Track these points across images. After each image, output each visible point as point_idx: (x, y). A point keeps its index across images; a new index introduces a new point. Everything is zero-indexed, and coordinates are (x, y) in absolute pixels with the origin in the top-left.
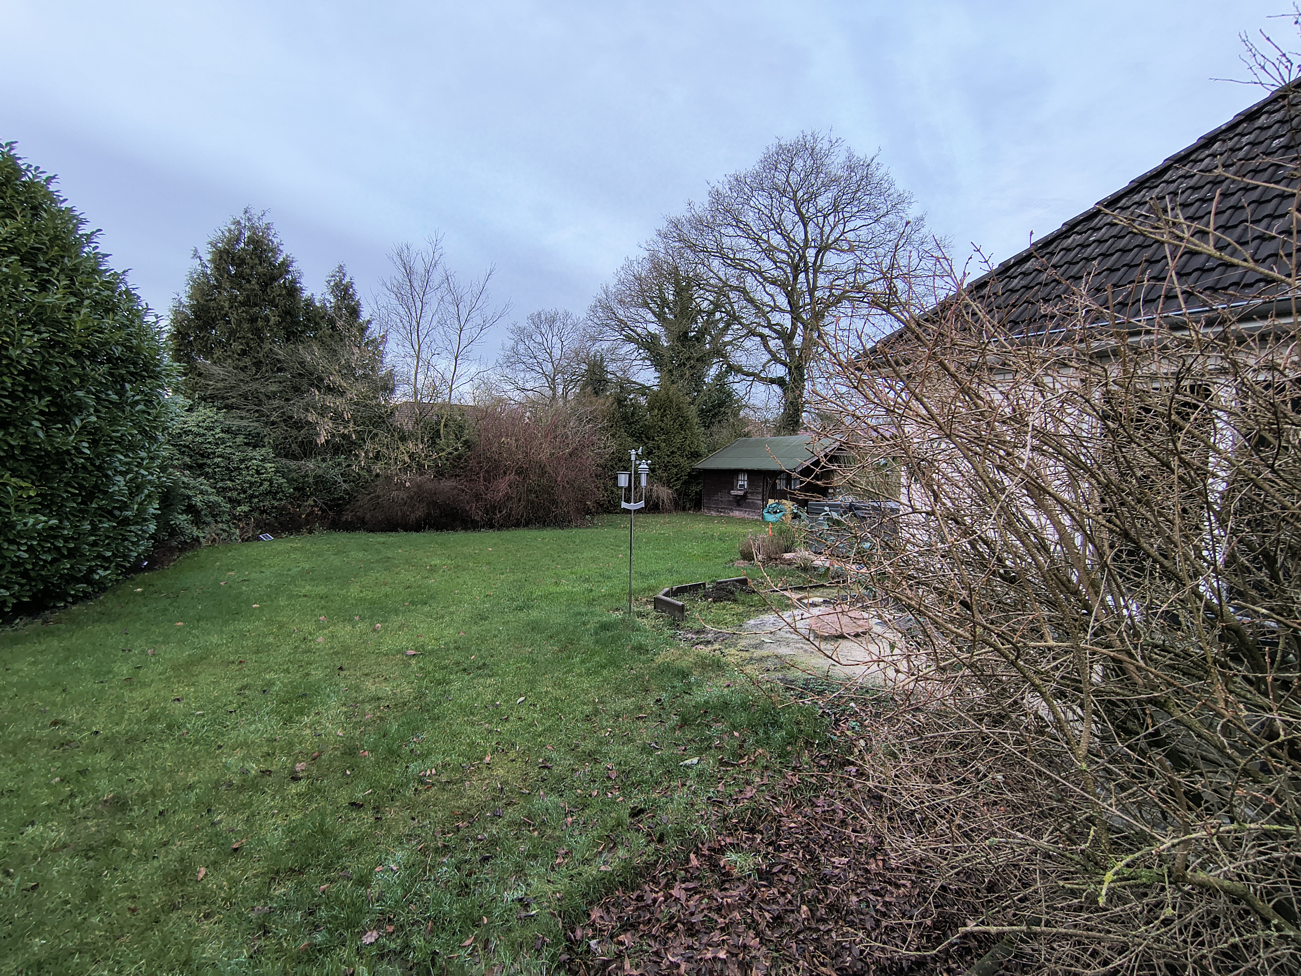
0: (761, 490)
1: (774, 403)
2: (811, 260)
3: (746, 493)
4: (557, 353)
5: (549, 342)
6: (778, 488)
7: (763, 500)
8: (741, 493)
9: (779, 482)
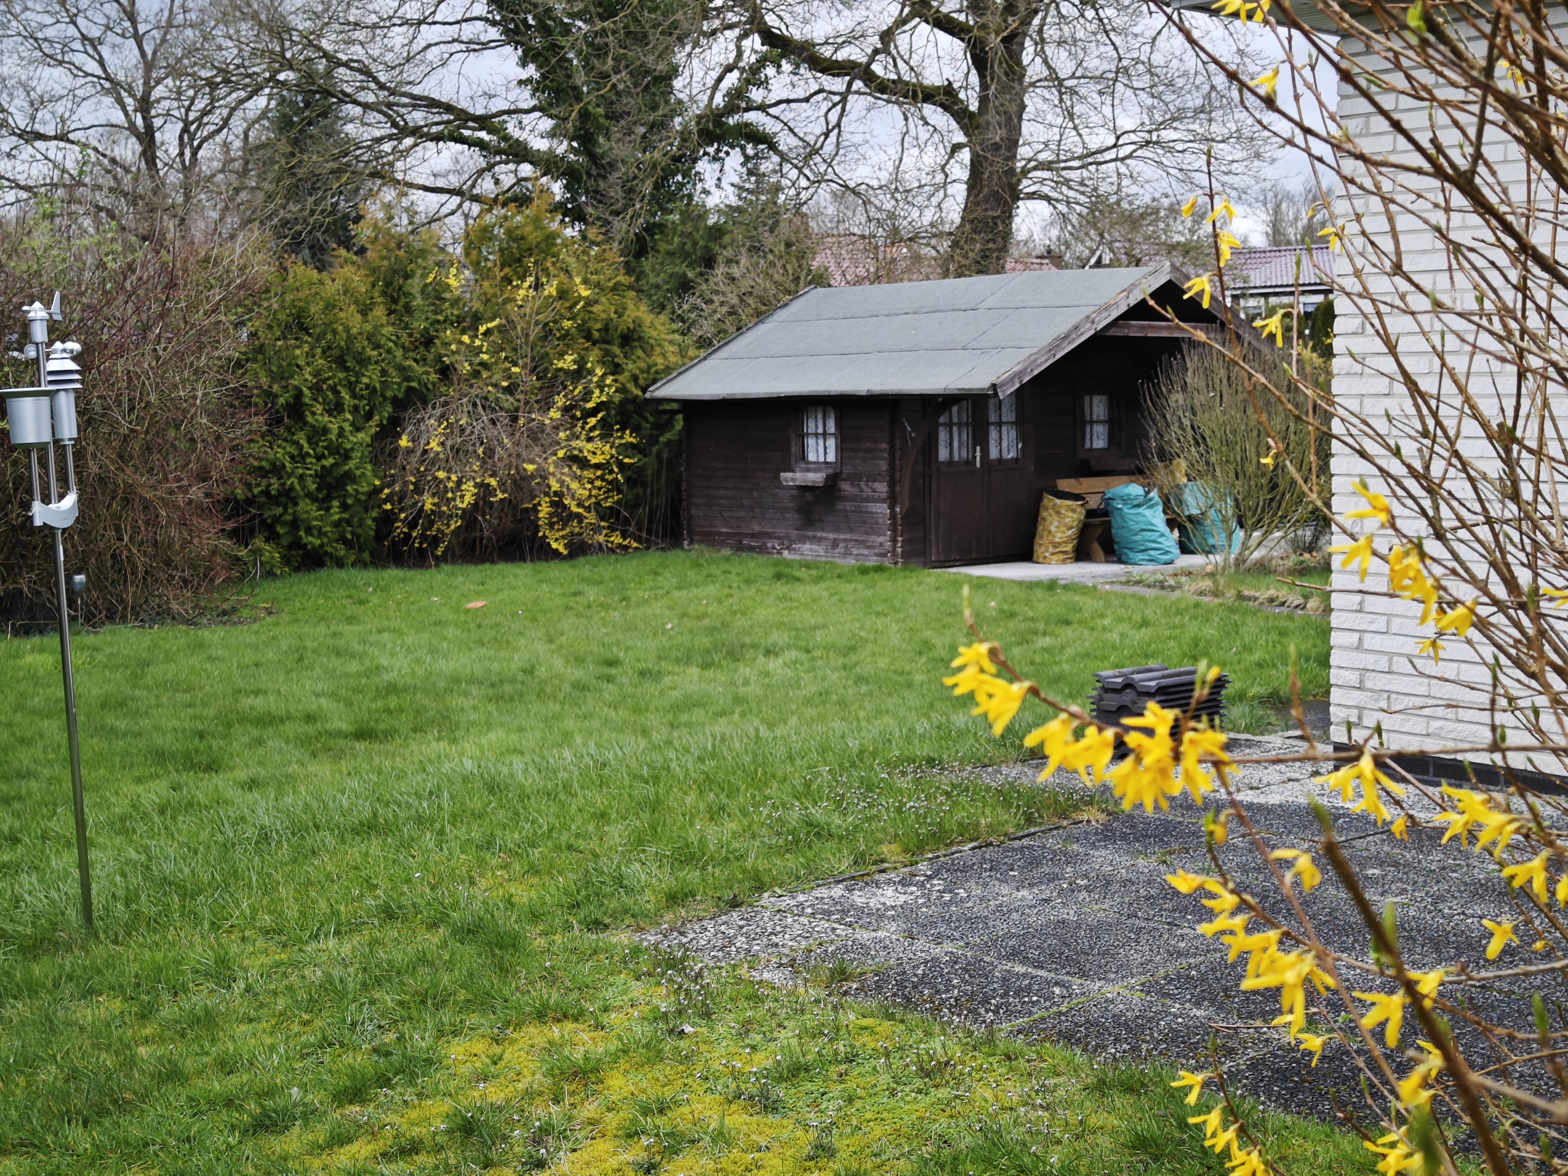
3: (831, 485)
6: (943, 454)
7: (892, 500)
8: (816, 478)
9: (943, 435)
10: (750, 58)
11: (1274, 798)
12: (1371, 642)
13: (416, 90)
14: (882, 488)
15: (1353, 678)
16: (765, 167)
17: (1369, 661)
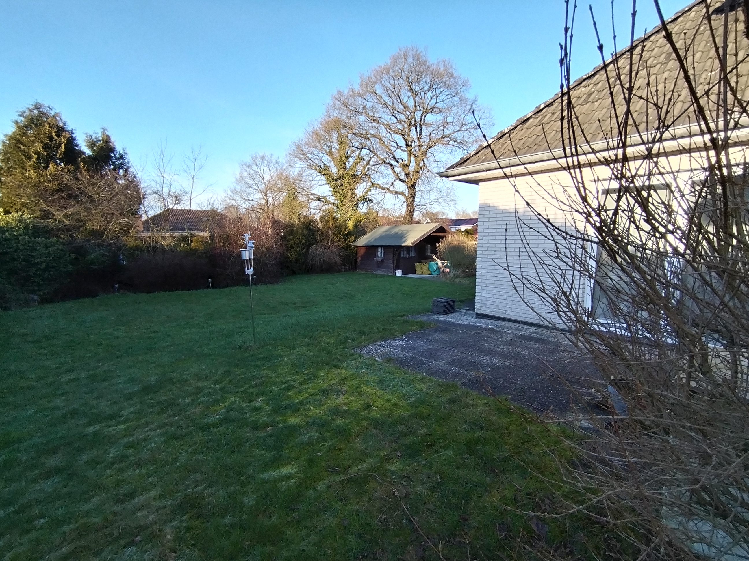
0: (392, 257)
1: (398, 205)
2: (418, 119)
3: (383, 261)
4: (267, 178)
5: (262, 171)
6: (402, 256)
7: (393, 263)
8: (380, 259)
9: (402, 252)
10: (368, 187)
11: (466, 323)
12: (483, 295)
13: (312, 192)
14: (392, 261)
15: (480, 301)
16: (371, 205)
17: (483, 298)
